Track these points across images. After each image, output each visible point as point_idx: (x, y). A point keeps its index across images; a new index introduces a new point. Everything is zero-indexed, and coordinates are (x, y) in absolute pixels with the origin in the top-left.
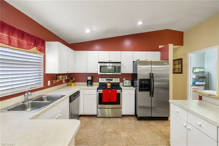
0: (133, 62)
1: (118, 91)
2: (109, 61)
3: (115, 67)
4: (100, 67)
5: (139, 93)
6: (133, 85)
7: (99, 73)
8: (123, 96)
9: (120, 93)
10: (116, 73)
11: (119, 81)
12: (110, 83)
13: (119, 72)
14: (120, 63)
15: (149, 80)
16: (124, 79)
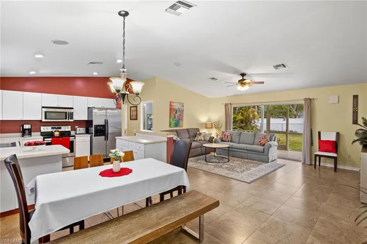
0: (88, 108)
1: (71, 138)
2: (57, 106)
3: (66, 113)
4: (46, 112)
5: (94, 138)
6: (87, 132)
7: (44, 120)
8: (76, 143)
9: (73, 141)
10: (67, 120)
11: (69, 130)
12: (58, 131)
13: (72, 118)
14: (72, 108)
15: (104, 126)
16: (76, 127)
